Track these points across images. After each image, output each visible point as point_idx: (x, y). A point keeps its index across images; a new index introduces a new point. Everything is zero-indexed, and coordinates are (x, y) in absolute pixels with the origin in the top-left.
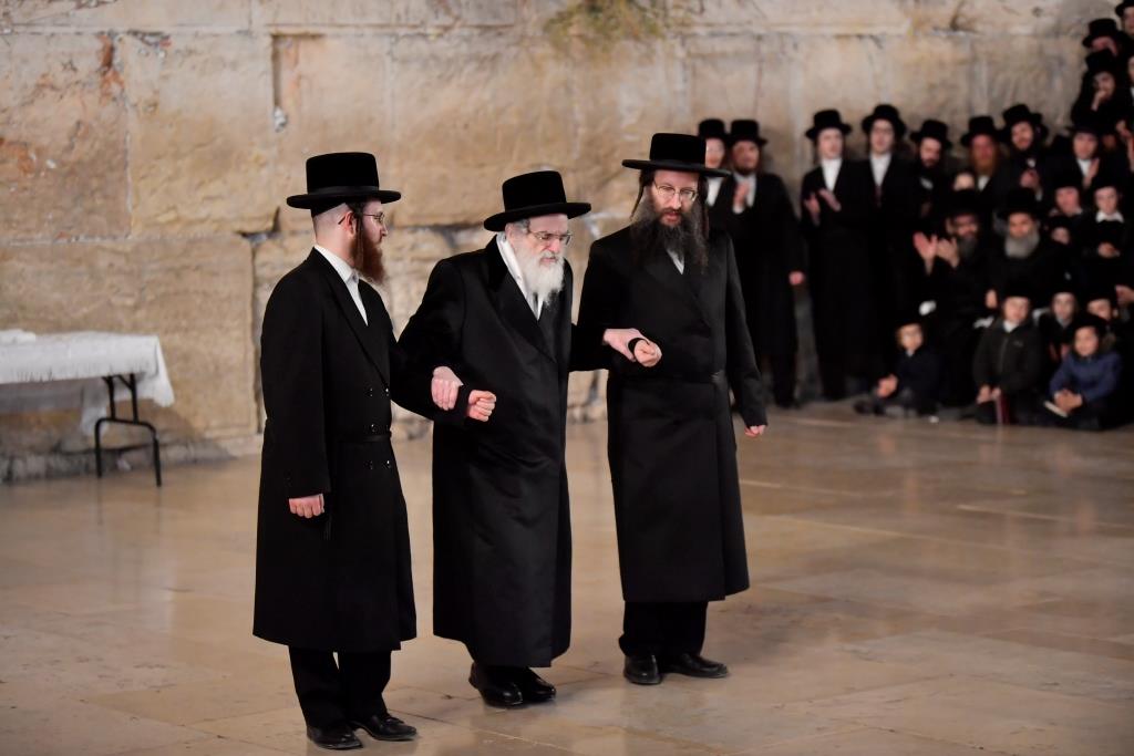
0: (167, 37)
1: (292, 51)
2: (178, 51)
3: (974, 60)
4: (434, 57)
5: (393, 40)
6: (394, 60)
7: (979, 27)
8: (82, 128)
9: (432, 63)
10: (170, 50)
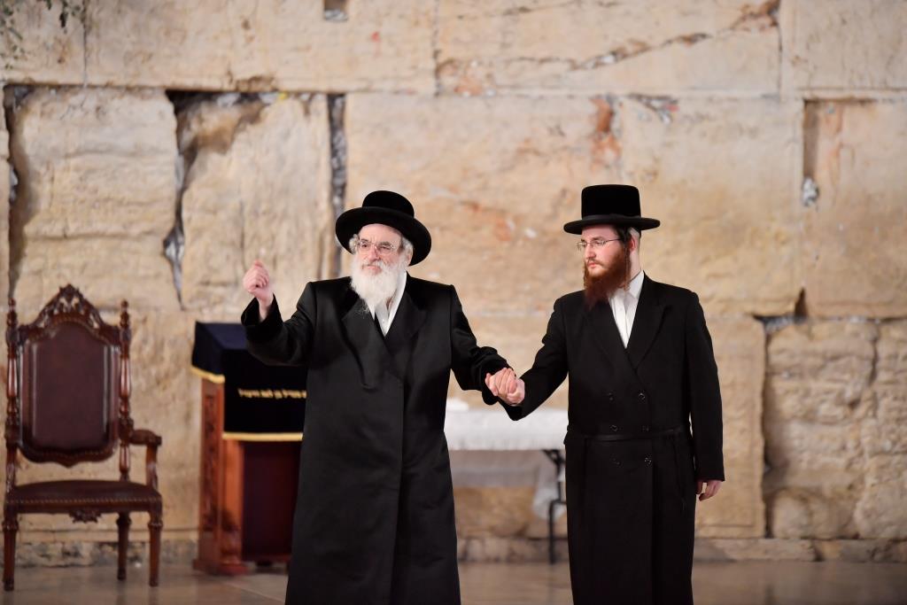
0: (675, 102)
1: (834, 118)
2: (686, 117)
8: (568, 196)
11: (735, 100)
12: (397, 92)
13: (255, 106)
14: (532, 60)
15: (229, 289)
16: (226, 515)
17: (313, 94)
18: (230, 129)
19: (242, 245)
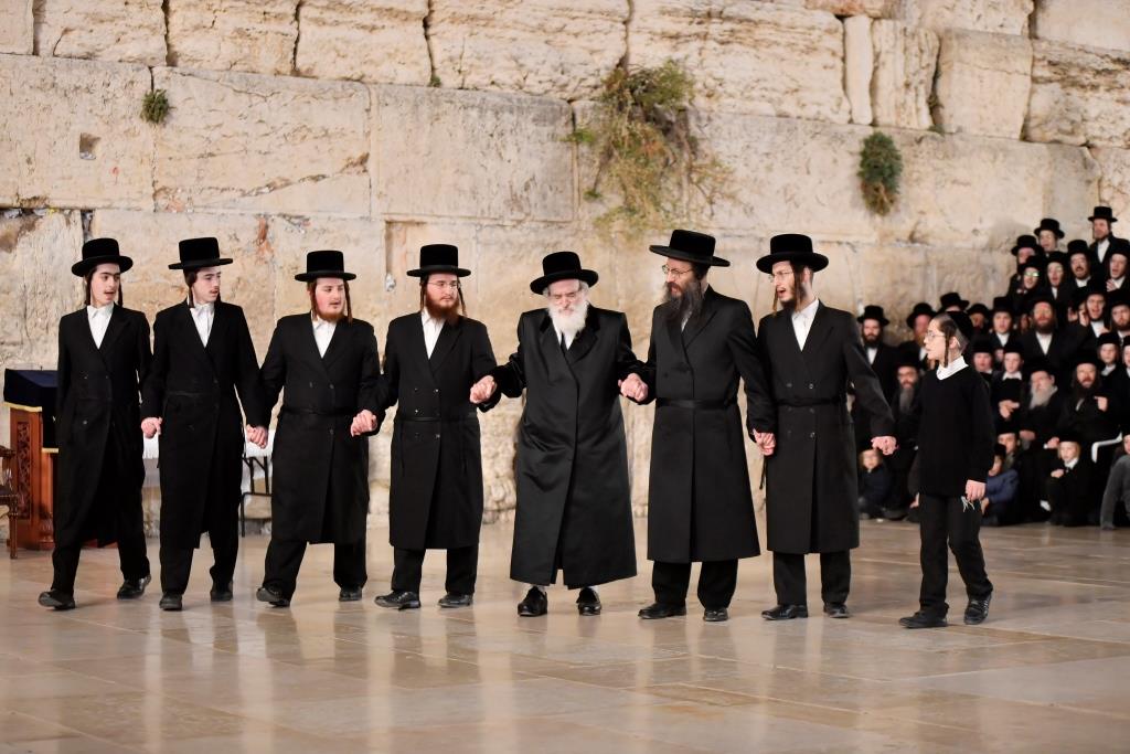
0: (308, 220)
1: (401, 234)
2: (315, 230)
3: (927, 264)
4: (509, 241)
5: (478, 228)
6: (478, 243)
7: (931, 241)
8: (242, 282)
9: (507, 246)
10: (309, 228)
11: (345, 219)
12: (129, 209)
13: (31, 218)
14: (217, 189)
15: (18, 347)
16: (42, 508)
17: (72, 210)
18: (14, 235)
19: (25, 316)
